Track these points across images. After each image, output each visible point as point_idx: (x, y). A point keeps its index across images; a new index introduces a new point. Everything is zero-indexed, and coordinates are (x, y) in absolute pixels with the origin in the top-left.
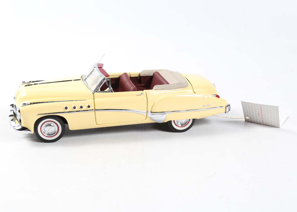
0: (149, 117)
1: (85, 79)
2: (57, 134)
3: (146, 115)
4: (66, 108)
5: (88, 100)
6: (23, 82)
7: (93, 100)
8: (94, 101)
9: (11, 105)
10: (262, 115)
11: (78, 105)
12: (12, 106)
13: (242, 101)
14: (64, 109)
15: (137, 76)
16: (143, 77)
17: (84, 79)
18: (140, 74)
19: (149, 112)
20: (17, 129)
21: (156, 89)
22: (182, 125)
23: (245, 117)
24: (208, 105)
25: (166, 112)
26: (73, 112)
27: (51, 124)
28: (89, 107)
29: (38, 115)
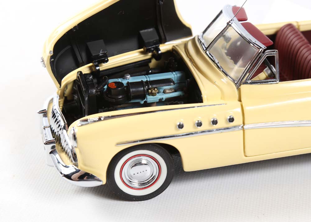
4: (181, 126)
8: (242, 106)
26: (196, 133)
27: (144, 160)
28: (231, 120)
29: (118, 144)
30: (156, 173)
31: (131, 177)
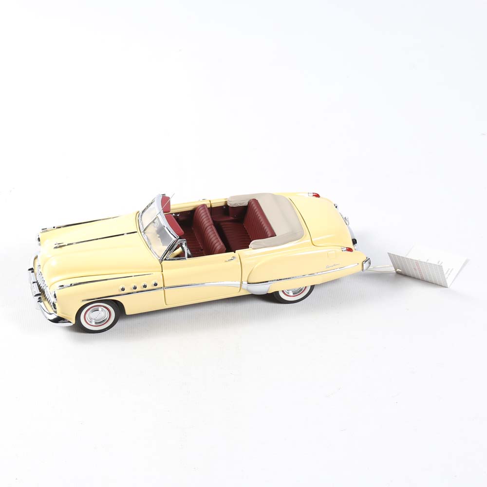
0: (244, 289)
1: (145, 230)
2: (107, 321)
3: (239, 286)
4: (123, 289)
5: (154, 273)
6: (43, 229)
7: (161, 273)
8: (163, 274)
9: (29, 270)
10: (420, 270)
11: (139, 283)
12: (31, 271)
13: (389, 252)
14: (119, 290)
15: (222, 204)
16: (233, 208)
17: (142, 231)
18: (226, 202)
19: (245, 283)
20: (50, 319)
21: (255, 248)
22: (294, 294)
23: (396, 270)
24: (335, 265)
25: (270, 281)
26: (132, 293)
27: (100, 309)
28: (156, 285)
29: (83, 301)
30: (107, 316)
31: (91, 319)
